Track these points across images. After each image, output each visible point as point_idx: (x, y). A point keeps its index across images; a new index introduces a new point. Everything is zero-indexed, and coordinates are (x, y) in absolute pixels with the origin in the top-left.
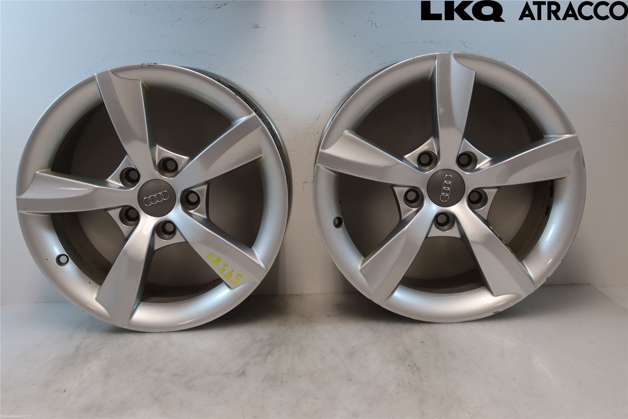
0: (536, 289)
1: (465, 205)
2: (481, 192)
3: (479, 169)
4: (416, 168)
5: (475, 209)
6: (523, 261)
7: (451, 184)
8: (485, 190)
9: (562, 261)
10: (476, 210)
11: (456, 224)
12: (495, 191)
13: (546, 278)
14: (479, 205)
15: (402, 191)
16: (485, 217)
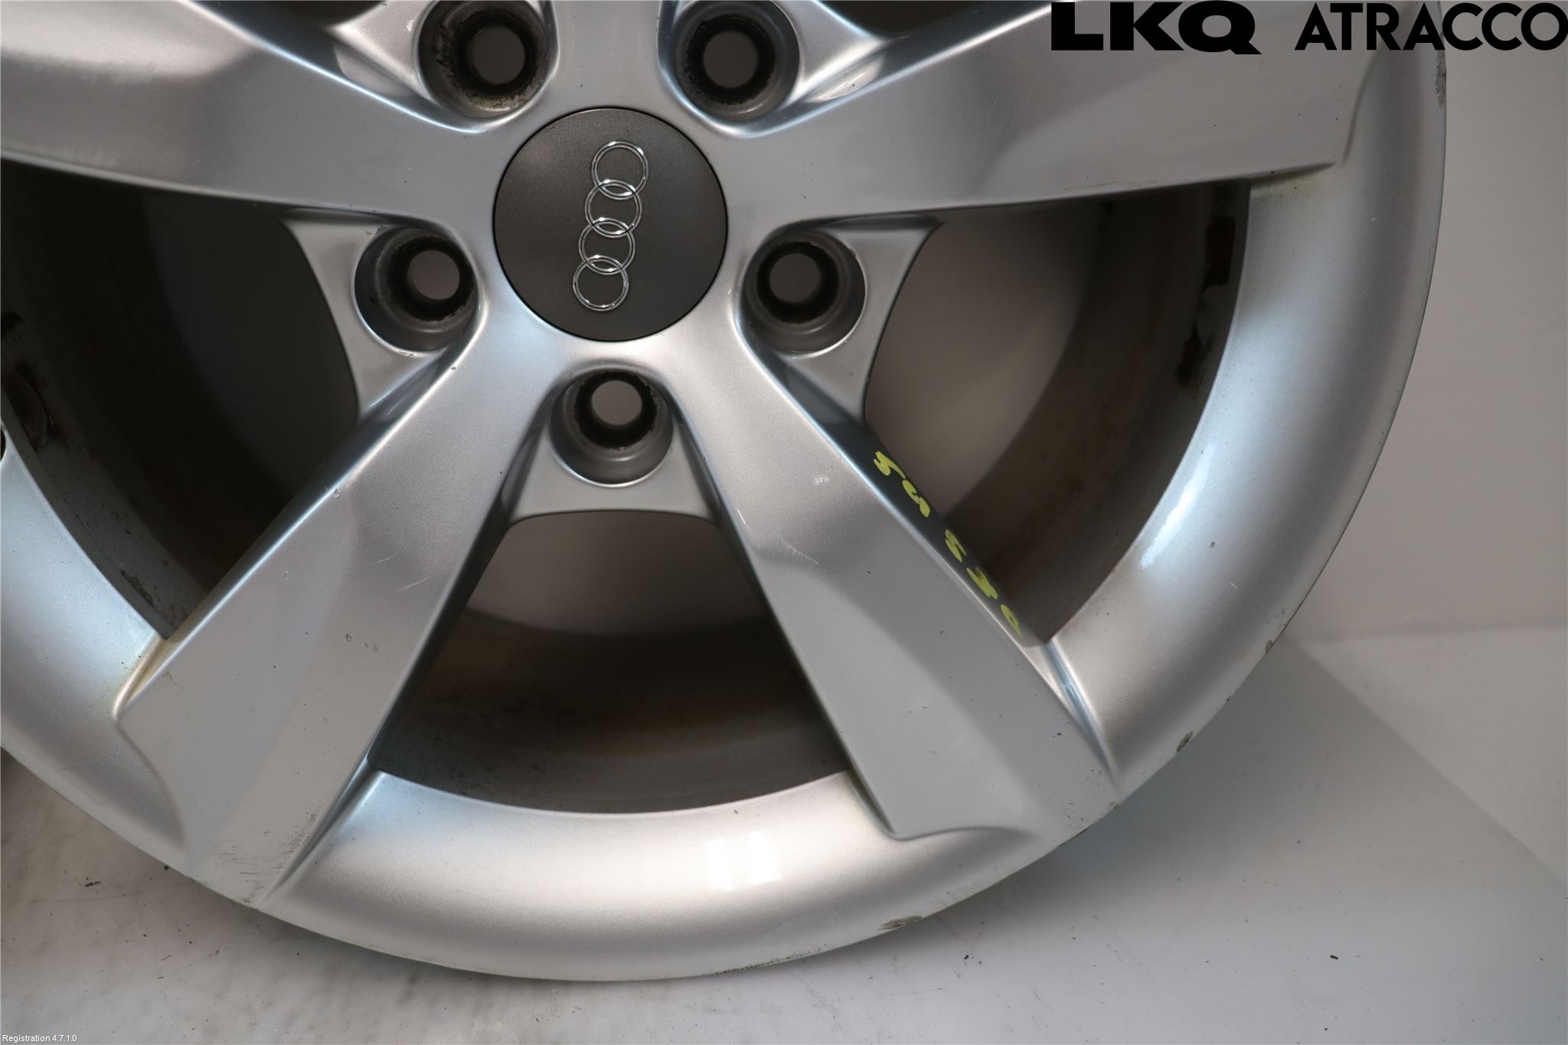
0: (1118, 799)
1: (726, 326)
2: (828, 251)
3: (803, 107)
4: (413, 100)
5: (789, 351)
6: (1055, 640)
7: (638, 199)
8: (846, 238)
9: (1268, 650)
10: (793, 360)
11: (677, 447)
12: (912, 239)
13: (1177, 742)
14: (813, 328)
15: (347, 248)
16: (851, 400)
